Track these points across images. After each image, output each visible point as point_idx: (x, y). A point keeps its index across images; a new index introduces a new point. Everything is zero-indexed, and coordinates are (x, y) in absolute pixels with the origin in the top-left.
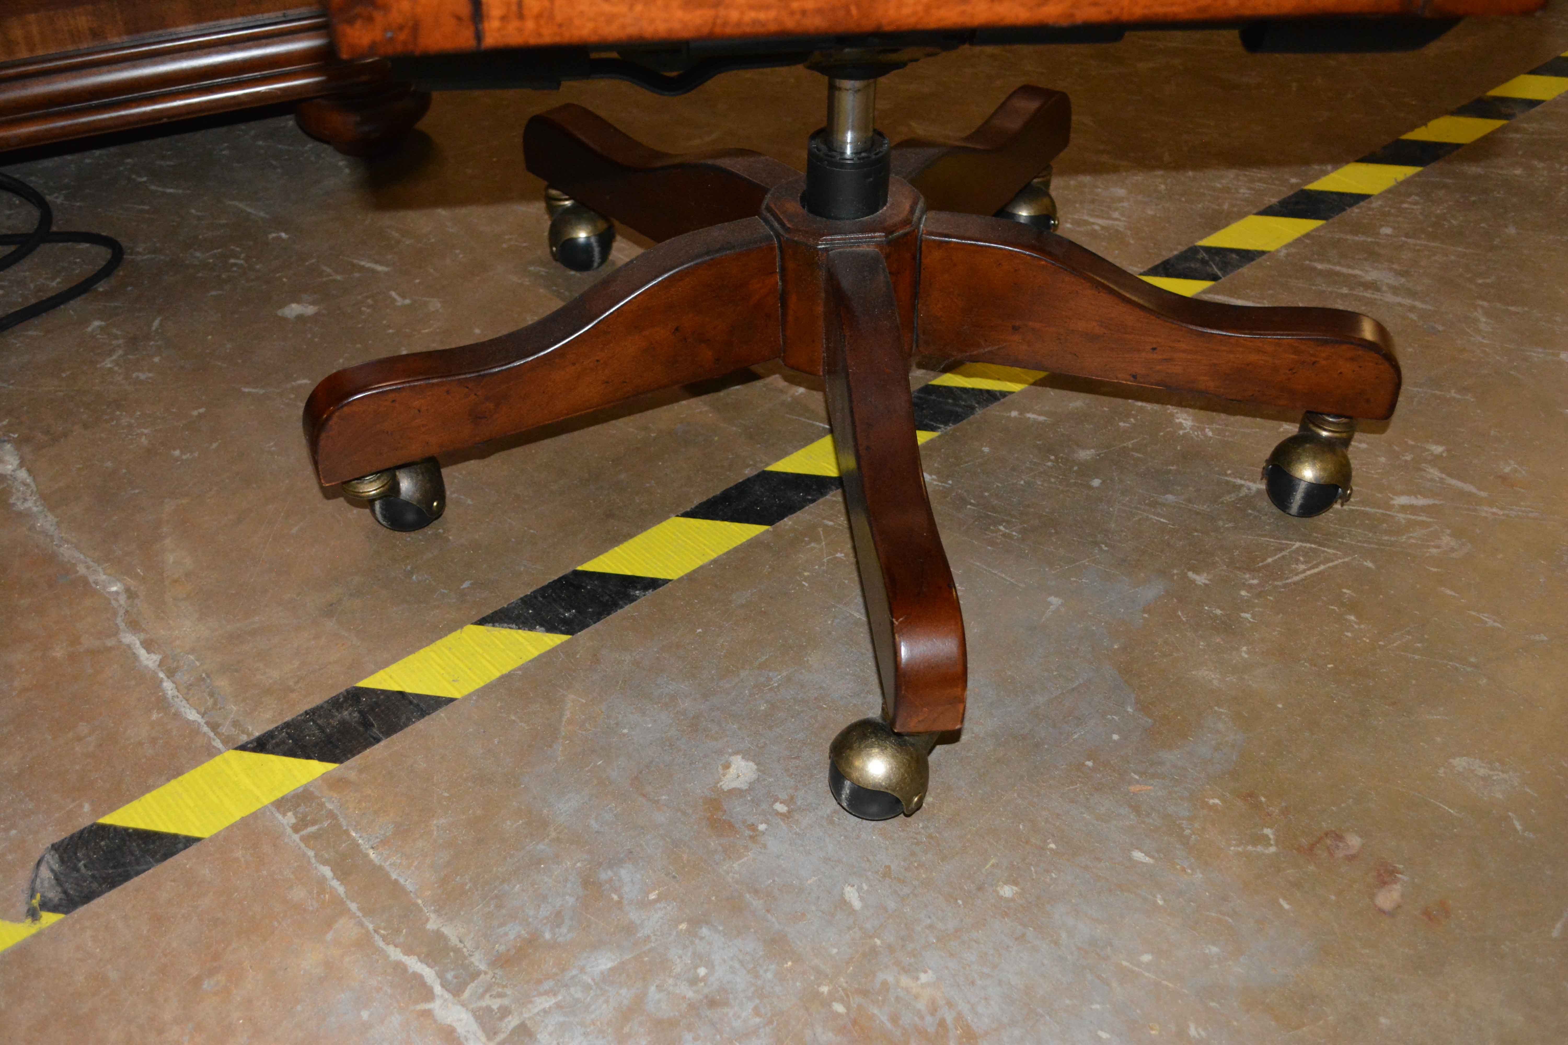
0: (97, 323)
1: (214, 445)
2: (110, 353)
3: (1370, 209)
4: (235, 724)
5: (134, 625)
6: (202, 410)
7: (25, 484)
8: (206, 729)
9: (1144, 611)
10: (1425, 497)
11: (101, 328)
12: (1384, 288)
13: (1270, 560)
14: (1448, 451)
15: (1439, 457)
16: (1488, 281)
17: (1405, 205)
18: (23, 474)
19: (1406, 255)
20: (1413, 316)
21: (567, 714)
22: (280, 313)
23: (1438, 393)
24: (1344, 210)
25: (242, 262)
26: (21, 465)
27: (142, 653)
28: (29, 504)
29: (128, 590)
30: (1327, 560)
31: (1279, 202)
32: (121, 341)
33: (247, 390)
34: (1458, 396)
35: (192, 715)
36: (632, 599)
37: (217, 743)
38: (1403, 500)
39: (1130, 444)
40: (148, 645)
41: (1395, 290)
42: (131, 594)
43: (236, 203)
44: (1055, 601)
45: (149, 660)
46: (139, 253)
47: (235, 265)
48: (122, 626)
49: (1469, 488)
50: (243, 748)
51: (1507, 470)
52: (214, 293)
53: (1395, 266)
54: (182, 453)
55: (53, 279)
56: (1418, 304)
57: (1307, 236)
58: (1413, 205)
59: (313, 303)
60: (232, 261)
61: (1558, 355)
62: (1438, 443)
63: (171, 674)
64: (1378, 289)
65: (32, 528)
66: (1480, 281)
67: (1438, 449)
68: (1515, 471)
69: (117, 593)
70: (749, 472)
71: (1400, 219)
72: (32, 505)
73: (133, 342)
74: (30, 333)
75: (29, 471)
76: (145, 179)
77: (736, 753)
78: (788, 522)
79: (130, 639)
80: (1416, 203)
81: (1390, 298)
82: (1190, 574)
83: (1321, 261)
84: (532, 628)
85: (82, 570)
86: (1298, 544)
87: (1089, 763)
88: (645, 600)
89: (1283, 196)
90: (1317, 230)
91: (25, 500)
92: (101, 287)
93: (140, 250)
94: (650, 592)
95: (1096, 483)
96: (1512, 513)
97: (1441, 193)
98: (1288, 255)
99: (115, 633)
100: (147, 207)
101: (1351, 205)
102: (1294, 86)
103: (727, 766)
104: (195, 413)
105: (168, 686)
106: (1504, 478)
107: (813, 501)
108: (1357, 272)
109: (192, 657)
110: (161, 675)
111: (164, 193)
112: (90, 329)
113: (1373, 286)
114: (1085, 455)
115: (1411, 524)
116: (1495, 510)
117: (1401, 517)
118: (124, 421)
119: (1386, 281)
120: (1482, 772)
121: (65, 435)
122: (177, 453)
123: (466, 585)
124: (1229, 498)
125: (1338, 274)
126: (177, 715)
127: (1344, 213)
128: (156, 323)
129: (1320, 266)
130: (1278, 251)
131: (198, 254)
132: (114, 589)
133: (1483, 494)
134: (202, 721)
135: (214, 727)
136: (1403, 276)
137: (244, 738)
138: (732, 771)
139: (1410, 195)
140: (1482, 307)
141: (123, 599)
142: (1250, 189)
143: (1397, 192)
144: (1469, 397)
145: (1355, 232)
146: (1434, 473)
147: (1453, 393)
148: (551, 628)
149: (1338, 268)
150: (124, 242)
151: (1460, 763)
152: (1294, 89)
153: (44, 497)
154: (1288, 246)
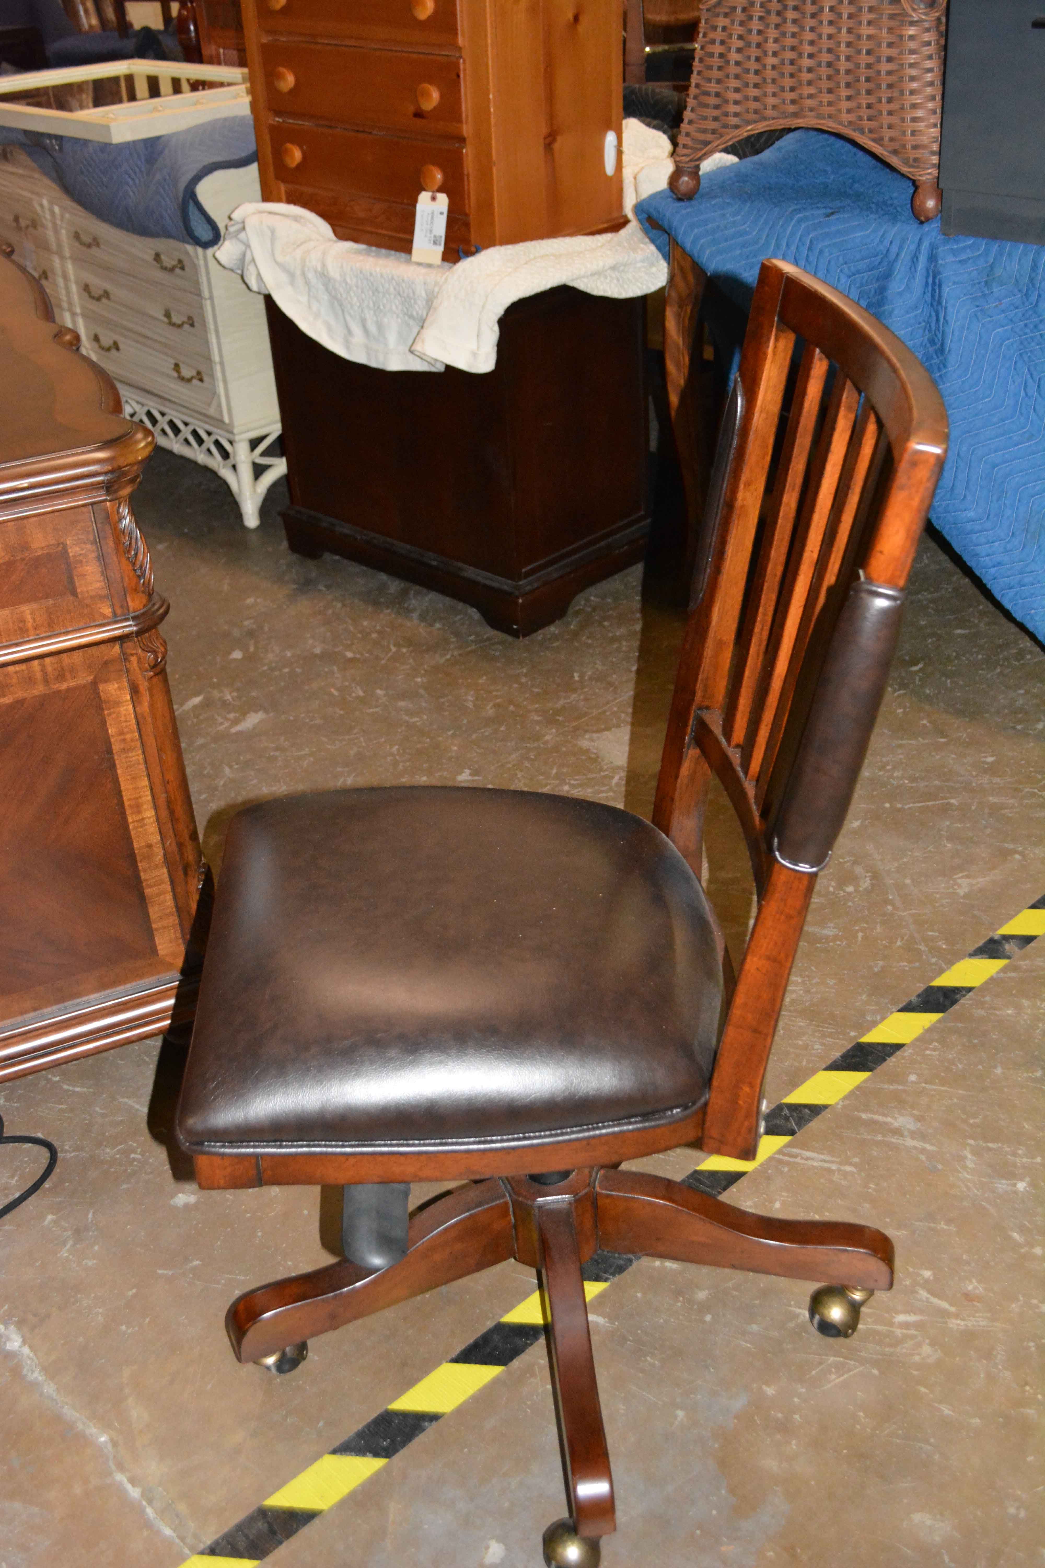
0: (50, 1217)
1: (147, 1320)
2: (64, 1243)
3: (904, 1058)
4: (195, 1536)
5: (121, 1467)
6: (134, 1291)
7: (29, 1357)
8: (177, 1540)
9: (735, 1417)
10: (915, 1314)
11: (55, 1222)
12: (906, 1133)
13: (814, 1372)
14: (934, 1274)
15: (927, 1281)
16: (977, 1120)
17: (928, 1052)
18: (26, 1350)
19: (924, 1100)
20: (923, 1157)
21: (391, 1517)
22: (172, 1202)
23: (932, 1225)
24: (885, 1060)
25: (139, 1156)
26: (24, 1342)
27: (129, 1487)
28: (36, 1374)
29: (112, 1440)
30: (850, 1370)
31: (842, 1057)
32: (70, 1233)
33: (160, 1272)
34: (945, 1227)
35: (168, 1531)
36: (423, 1430)
37: (186, 1551)
38: (901, 1318)
39: (730, 1284)
40: (133, 1481)
41: (913, 1134)
42: (115, 1444)
43: (126, 1100)
44: (680, 1414)
45: (135, 1493)
46: (66, 1151)
47: (134, 1160)
48: (114, 1467)
49: (944, 1305)
50: (202, 1553)
51: (970, 1288)
52: (125, 1186)
53: (915, 1112)
54: (128, 1328)
55: (12, 1177)
56: (928, 1147)
57: (858, 1088)
58: (933, 1052)
59: (193, 1193)
60: (132, 1156)
61: (1015, 1185)
62: (927, 1269)
63: (150, 1502)
64: (902, 1135)
65: (41, 1394)
66: (971, 1121)
67: (927, 1274)
68: (976, 1288)
69: (105, 1442)
70: (490, 1324)
71: (923, 1066)
72: (36, 1375)
73: (79, 1233)
74: (6, 1227)
75: (31, 1348)
76: (58, 1078)
77: (492, 1538)
78: (516, 1363)
79: (120, 1477)
80: (935, 1050)
81: (910, 1142)
82: (764, 1387)
83: (865, 1111)
84: (364, 1455)
85: (80, 1426)
86: (832, 1359)
87: (698, 1532)
88: (431, 1430)
89: (844, 1050)
90: (865, 1081)
91: (33, 1371)
92: (47, 1185)
93: (67, 1147)
94: (434, 1424)
95: (708, 1318)
96: (969, 1324)
97: (954, 1038)
98: (844, 1107)
99: (110, 1474)
100: (63, 1107)
101: (890, 1055)
102: (860, 934)
103: (487, 1548)
104: (130, 1293)
105: (149, 1511)
106: (968, 1296)
107: (531, 1344)
108: (889, 1120)
109: (160, 1489)
110: (144, 1503)
111: (74, 1092)
112: (46, 1223)
113: (897, 1132)
114: (702, 1295)
115: (906, 1337)
116: (958, 1322)
117: (899, 1332)
118: (85, 1303)
119: (908, 1126)
120: (929, 1522)
121: (48, 1316)
122: (124, 1328)
123: (321, 1424)
124: (792, 1325)
125: (875, 1122)
126: (158, 1532)
127: (884, 1065)
128: (90, 1215)
129: (864, 1116)
130: (837, 1104)
131: (108, 1150)
132: (103, 1439)
133: (953, 1309)
134: (174, 1535)
135: (182, 1539)
136: (919, 1121)
137: (201, 1547)
138: (491, 1550)
139: (933, 1041)
140: (970, 1145)
141: (110, 1446)
142: (822, 1044)
143: (923, 1040)
144: (953, 1228)
145: (892, 1082)
146: (923, 1294)
147: (943, 1226)
148: (376, 1455)
149: (876, 1117)
150: (56, 1143)
151: (917, 1517)
152: (860, 939)
153: (44, 1369)
154: (845, 1098)
